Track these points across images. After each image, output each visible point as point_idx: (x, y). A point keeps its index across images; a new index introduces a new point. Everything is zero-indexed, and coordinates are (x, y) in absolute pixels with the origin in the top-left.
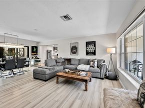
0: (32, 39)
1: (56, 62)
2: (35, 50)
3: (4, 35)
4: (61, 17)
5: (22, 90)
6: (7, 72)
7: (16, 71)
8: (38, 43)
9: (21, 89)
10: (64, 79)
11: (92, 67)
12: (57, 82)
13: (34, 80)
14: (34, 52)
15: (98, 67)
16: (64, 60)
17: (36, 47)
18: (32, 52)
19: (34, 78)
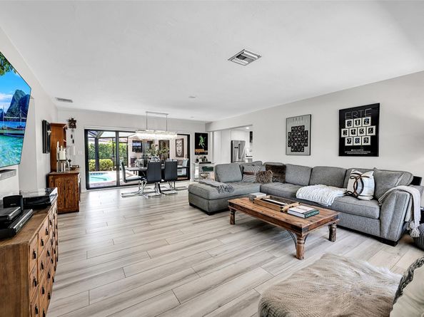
0: (196, 117)
1: (243, 173)
2: (202, 141)
3: (145, 114)
4: (231, 59)
5: (164, 221)
6: (152, 187)
7: (165, 186)
8: (208, 124)
9: (163, 219)
10: (253, 218)
11: (352, 195)
12: (233, 222)
13: (190, 209)
14: (201, 147)
15: (375, 198)
16: (264, 169)
17: (205, 136)
18: (197, 146)
19: (191, 204)
